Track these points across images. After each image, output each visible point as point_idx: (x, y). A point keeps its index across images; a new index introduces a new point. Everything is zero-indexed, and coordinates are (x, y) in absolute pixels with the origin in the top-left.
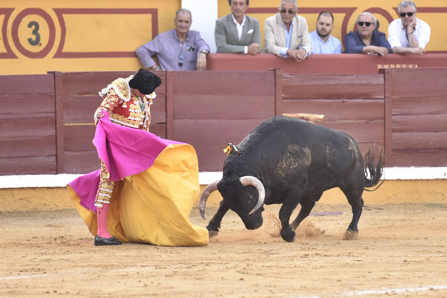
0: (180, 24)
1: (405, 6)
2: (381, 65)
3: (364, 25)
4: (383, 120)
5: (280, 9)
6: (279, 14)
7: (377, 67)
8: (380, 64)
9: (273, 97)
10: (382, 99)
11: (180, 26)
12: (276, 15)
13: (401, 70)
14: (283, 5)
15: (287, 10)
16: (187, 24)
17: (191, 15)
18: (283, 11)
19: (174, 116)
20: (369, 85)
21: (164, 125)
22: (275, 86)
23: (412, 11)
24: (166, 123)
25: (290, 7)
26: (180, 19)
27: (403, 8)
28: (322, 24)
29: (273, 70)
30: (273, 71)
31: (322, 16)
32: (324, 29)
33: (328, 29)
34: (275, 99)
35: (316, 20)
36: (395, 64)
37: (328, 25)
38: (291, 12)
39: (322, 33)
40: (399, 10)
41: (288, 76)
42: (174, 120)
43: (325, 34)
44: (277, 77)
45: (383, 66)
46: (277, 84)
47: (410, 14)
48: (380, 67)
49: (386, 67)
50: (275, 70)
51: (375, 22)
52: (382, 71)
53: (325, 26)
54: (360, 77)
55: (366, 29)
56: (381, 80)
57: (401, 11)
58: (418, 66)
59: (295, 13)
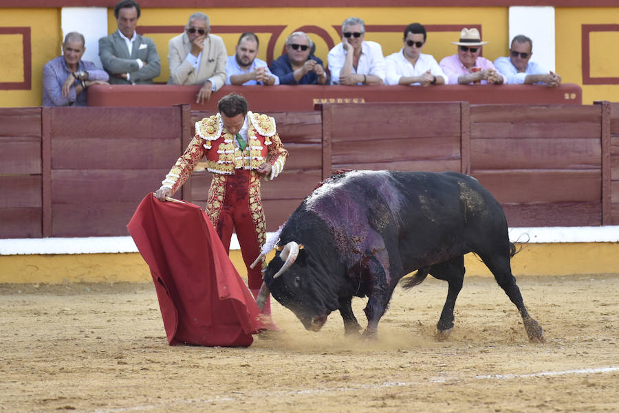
0: (68, 52)
1: (352, 23)
2: (318, 100)
3: (300, 49)
4: (320, 171)
5: (188, 27)
6: (185, 34)
7: (312, 102)
8: (316, 98)
9: (178, 140)
10: (318, 143)
11: (69, 55)
12: (181, 35)
13: (343, 105)
14: (191, 23)
15: (197, 29)
16: (78, 54)
17: (84, 42)
18: (192, 31)
19: (52, 165)
20: (302, 124)
21: (40, 177)
22: (182, 126)
23: (359, 31)
24: (42, 175)
25: (201, 26)
26: (68, 46)
27: (349, 26)
28: (244, 50)
29: (178, 106)
30: (179, 108)
31: (244, 39)
32: (245, 57)
33: (251, 55)
34: (182, 144)
35: (236, 43)
36: (336, 98)
37: (251, 51)
38: (201, 32)
39: (243, 61)
40: (343, 27)
41: (198, 114)
42: (52, 171)
43: (247, 62)
44: (183, 115)
45: (320, 101)
46: (184, 124)
47: (357, 35)
48: (316, 101)
49: (324, 101)
50: (181, 106)
51: (311, 45)
52: (319, 108)
53: (248, 54)
54: (290, 114)
55: (300, 53)
56: (317, 118)
57: (345, 30)
58: (366, 100)
59: (206, 34)
